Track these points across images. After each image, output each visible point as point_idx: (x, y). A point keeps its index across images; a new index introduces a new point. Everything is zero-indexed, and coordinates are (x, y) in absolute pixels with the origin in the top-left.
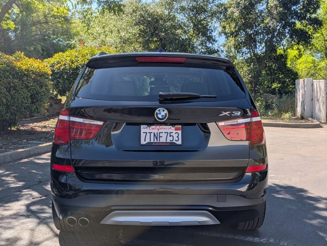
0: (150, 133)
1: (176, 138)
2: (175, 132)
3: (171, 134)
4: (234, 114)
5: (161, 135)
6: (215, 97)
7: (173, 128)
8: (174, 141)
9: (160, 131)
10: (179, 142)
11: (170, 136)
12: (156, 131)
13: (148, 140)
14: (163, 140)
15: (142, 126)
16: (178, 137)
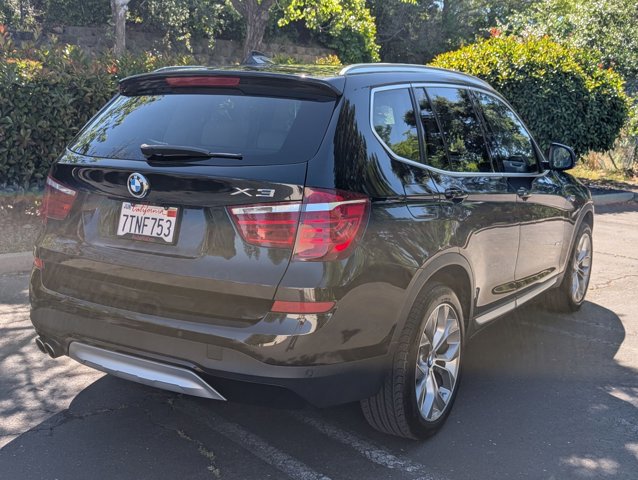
0: (132, 217)
1: (166, 231)
2: (166, 218)
3: (161, 223)
4: (260, 193)
5: (147, 222)
6: (240, 158)
7: (165, 212)
8: (162, 236)
9: (147, 215)
10: (169, 239)
11: (159, 225)
12: (140, 214)
13: (127, 230)
14: (147, 232)
15: (124, 204)
16: (169, 229)
